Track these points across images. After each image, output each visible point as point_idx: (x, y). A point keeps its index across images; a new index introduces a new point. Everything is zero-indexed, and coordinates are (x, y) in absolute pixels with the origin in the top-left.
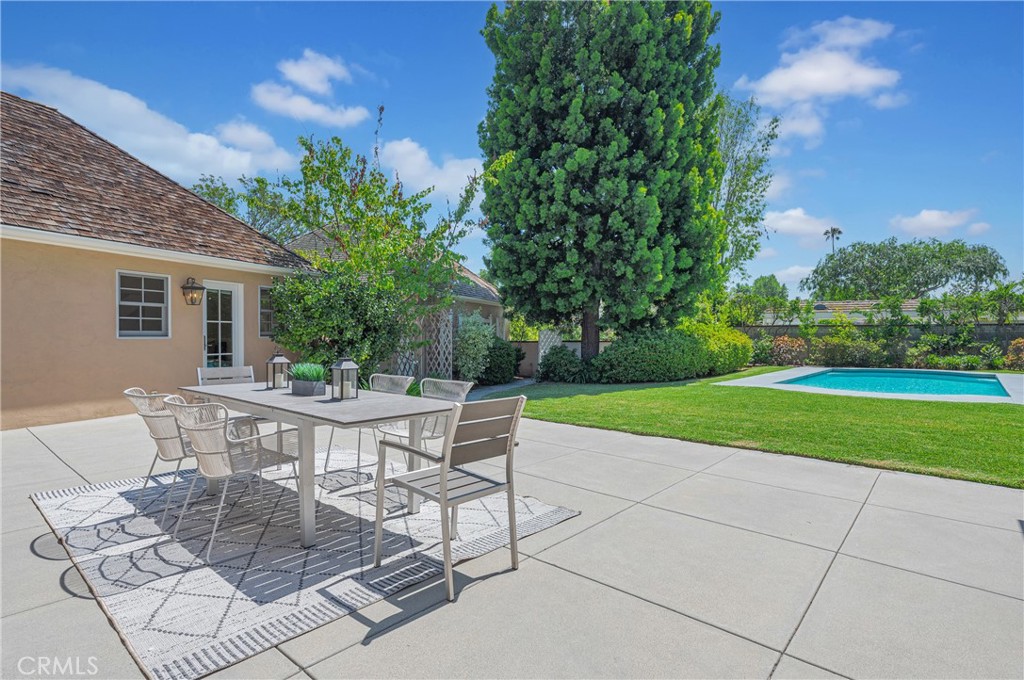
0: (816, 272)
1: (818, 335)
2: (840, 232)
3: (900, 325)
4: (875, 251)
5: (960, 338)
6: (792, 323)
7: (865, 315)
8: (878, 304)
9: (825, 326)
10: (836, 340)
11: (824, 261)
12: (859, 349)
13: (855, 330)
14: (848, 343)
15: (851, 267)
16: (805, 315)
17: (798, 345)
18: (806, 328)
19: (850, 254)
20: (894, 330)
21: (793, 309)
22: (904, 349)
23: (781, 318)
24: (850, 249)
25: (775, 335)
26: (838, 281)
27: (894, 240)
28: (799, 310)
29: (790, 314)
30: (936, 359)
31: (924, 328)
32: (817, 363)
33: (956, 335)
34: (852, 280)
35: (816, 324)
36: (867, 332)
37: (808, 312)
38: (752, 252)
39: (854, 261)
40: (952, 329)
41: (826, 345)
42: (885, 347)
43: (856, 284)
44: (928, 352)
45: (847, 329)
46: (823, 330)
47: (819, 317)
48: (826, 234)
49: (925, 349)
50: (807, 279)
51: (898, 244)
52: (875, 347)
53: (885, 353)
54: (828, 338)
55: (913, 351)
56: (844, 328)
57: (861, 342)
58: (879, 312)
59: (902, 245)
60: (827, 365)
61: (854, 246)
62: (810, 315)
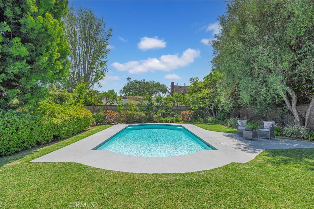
0: (124, 88)
1: (124, 110)
2: (130, 79)
3: (151, 106)
4: (140, 83)
5: (168, 111)
6: (114, 104)
7: (140, 102)
8: (144, 98)
9: (127, 106)
10: (130, 112)
11: (126, 84)
12: (138, 115)
13: (137, 108)
14: (135, 113)
15: (134, 87)
16: (119, 101)
17: (116, 114)
18: (119, 107)
19: (134, 83)
20: (149, 108)
21: (114, 98)
22: (153, 116)
23: (109, 102)
24: (133, 82)
25: (107, 110)
26: (130, 91)
27: (144, 80)
28: (116, 99)
29: (113, 100)
30: (162, 119)
31: (158, 107)
32: (124, 122)
33: (166, 109)
34: (134, 91)
35: (123, 105)
36: (141, 108)
37: (120, 100)
38: (102, 77)
39: (135, 85)
40: (165, 108)
41: (127, 114)
42: (146, 114)
43: (135, 92)
44: (160, 117)
45: (134, 107)
46: (126, 108)
47: (124, 102)
48: (127, 79)
49: (159, 115)
50: (122, 90)
51: (145, 82)
52: (144, 115)
53: (147, 117)
54: (127, 111)
55: (155, 116)
56: (133, 107)
57: (139, 113)
58: (144, 101)
59: (146, 82)
60: (127, 123)
61: (134, 81)
62: (121, 101)
